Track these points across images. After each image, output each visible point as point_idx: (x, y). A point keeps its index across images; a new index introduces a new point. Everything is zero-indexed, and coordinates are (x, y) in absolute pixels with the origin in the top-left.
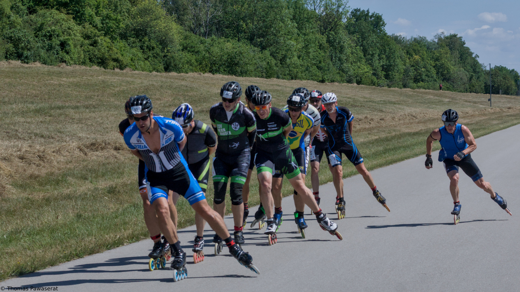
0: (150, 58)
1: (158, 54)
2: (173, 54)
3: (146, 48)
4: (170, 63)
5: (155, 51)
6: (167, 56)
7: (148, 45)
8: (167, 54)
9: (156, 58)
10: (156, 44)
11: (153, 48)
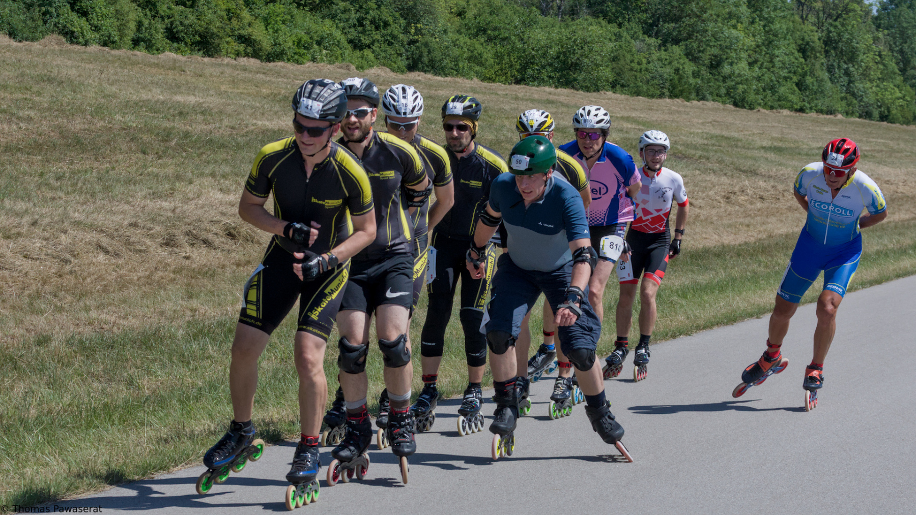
0: (376, 44)
1: (394, 37)
2: (428, 38)
3: (368, 22)
4: (421, 56)
5: (389, 31)
6: (417, 41)
7: (374, 18)
8: (416, 37)
9: (390, 44)
10: (394, 16)
11: (386, 24)
